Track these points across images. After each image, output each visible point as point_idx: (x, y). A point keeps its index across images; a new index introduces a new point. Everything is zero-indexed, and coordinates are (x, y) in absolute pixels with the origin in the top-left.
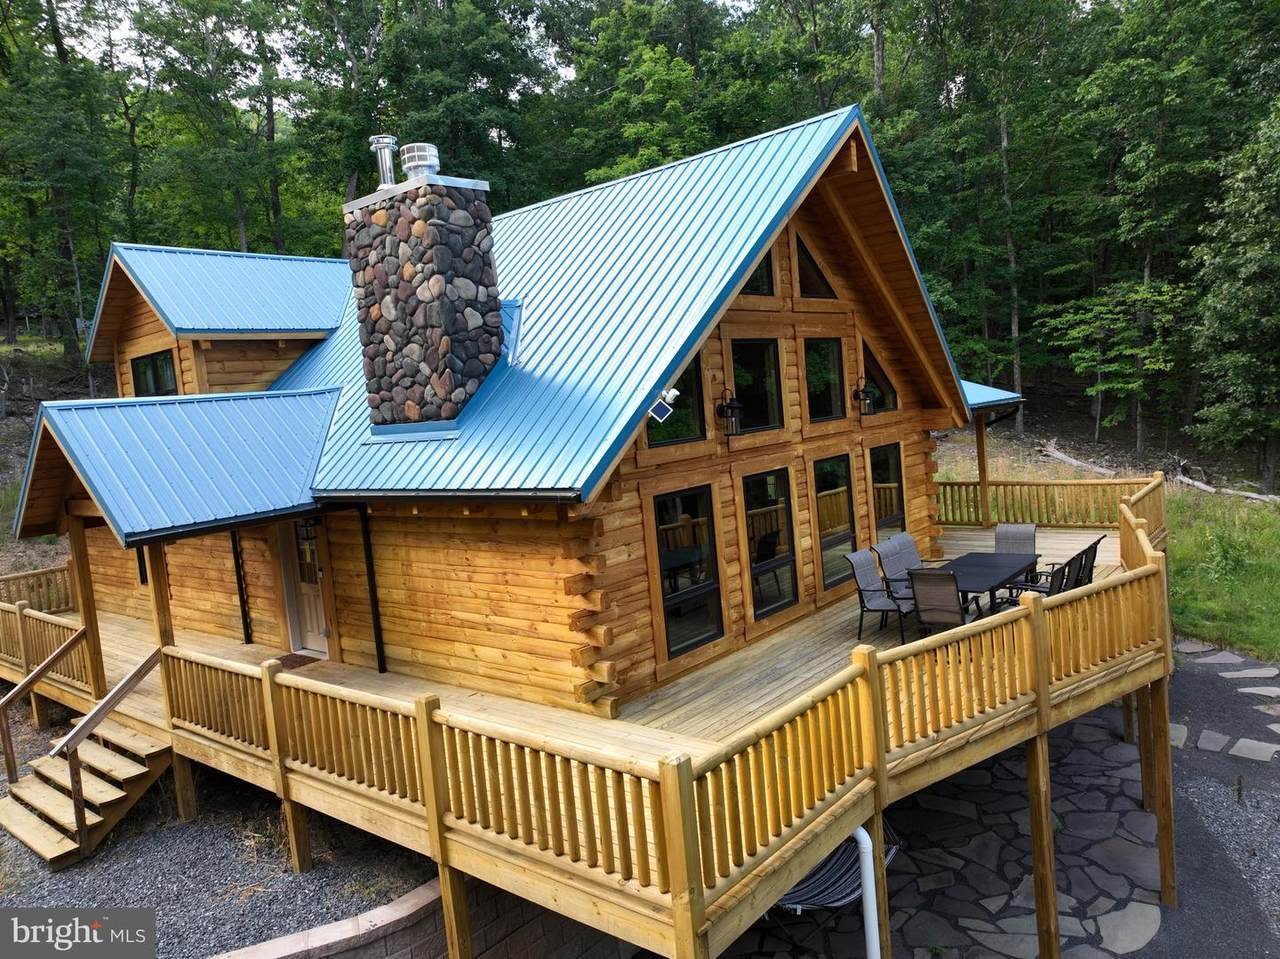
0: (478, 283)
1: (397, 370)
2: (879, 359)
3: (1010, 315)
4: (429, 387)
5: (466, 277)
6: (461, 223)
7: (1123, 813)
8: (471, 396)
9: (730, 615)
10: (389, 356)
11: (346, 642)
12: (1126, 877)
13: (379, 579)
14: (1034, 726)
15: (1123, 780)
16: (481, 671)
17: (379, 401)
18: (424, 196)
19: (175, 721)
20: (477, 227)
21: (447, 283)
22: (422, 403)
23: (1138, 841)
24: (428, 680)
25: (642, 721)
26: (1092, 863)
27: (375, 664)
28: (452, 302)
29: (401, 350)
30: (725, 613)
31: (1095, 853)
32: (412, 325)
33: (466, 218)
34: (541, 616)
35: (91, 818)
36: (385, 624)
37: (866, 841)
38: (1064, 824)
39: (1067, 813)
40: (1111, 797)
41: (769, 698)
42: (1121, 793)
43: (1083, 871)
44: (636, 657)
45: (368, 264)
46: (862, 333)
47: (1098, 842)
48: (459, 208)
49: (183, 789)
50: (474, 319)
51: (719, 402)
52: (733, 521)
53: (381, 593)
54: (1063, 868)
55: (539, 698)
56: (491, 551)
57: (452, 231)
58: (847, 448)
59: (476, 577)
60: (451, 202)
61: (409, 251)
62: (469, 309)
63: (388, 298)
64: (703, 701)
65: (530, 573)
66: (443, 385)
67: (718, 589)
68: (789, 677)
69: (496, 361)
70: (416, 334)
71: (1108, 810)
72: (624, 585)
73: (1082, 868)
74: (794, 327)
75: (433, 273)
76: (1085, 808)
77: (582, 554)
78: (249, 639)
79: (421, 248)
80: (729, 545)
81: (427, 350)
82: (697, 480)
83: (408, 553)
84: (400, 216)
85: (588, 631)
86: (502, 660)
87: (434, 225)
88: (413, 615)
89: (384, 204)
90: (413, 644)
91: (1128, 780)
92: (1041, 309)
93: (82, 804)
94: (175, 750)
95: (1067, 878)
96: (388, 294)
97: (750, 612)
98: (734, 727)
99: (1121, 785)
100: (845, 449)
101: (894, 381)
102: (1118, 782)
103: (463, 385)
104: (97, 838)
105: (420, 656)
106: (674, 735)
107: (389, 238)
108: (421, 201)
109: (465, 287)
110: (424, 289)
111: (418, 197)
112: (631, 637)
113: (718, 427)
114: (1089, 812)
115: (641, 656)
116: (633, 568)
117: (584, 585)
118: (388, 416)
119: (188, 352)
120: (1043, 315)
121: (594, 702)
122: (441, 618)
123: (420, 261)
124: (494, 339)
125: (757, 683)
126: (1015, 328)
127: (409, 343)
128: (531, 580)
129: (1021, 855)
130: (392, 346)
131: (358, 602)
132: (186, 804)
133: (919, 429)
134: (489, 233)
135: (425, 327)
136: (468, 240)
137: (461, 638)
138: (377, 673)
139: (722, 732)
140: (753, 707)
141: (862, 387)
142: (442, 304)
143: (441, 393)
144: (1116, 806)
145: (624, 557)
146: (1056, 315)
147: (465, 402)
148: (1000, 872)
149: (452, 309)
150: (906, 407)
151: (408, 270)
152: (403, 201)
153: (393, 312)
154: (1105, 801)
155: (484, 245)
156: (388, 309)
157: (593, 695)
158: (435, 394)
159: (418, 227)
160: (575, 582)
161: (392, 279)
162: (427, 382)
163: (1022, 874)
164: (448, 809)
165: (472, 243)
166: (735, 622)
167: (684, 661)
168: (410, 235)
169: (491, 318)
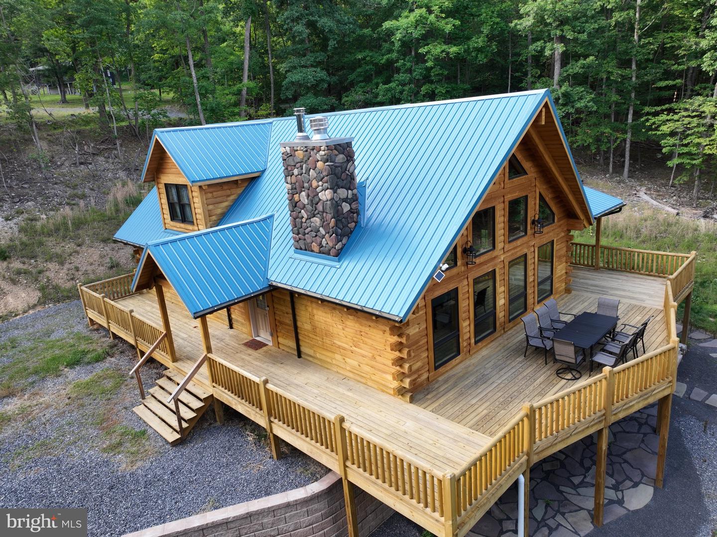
0: (348, 189)
1: (308, 227)
2: (547, 199)
3: (628, 110)
4: (324, 240)
5: (342, 188)
6: (341, 161)
7: (645, 435)
8: (344, 245)
9: (463, 344)
10: (304, 220)
11: (281, 340)
12: (641, 471)
13: (298, 318)
14: (603, 423)
15: (649, 415)
16: (348, 368)
17: (298, 239)
18: (324, 151)
19: (214, 384)
20: (348, 161)
21: (334, 193)
22: (321, 245)
23: (650, 451)
24: (322, 366)
25: (423, 406)
26: (626, 461)
27: (296, 353)
28: (336, 202)
29: (310, 219)
30: (461, 345)
31: (628, 456)
32: (316, 209)
33: (343, 158)
34: (378, 353)
35: (185, 425)
36: (300, 338)
37: (522, 479)
38: (615, 438)
39: (618, 432)
40: (641, 425)
41: (482, 395)
42: (646, 423)
43: (621, 465)
44: (420, 372)
45: (293, 174)
46: (539, 189)
47: (630, 450)
48: (340, 153)
49: (219, 413)
50: (346, 207)
51: (464, 246)
52: (468, 301)
53: (299, 324)
54: (611, 463)
55: (376, 387)
56: (354, 320)
57: (336, 167)
58: (526, 250)
59: (346, 329)
60: (337, 152)
61: (315, 175)
62: (344, 203)
63: (303, 194)
64: (450, 395)
65: (373, 334)
66: (332, 240)
67: (459, 335)
68: (490, 381)
69: (356, 225)
70: (318, 213)
71: (638, 432)
72: (417, 342)
73: (620, 464)
74: (504, 196)
75: (328, 189)
76: (627, 431)
77: (399, 333)
78: (231, 327)
79: (322, 175)
80: (465, 312)
81: (324, 222)
82: (451, 287)
83: (312, 310)
84: (310, 156)
85: (401, 366)
86: (358, 367)
87: (329, 165)
88: (315, 337)
89: (302, 148)
90: (315, 349)
91: (651, 415)
92: (647, 109)
93: (180, 419)
94: (215, 396)
95: (613, 469)
96: (304, 191)
97: (473, 341)
98: (465, 414)
99: (647, 418)
100: (525, 251)
101: (554, 209)
102: (646, 416)
103: (341, 241)
104: (187, 433)
105: (318, 355)
106: (439, 417)
107: (304, 166)
108: (322, 153)
109: (343, 193)
110: (323, 195)
111: (320, 150)
112: (419, 364)
113: (463, 258)
114: (628, 433)
115: (423, 371)
116: (421, 334)
117: (399, 347)
118: (303, 247)
119: (196, 189)
120: (648, 114)
121: (402, 395)
122: (328, 342)
123: (321, 180)
124: (355, 215)
125: (475, 384)
126: (630, 117)
127: (314, 216)
128: (373, 337)
129: (593, 454)
130: (305, 216)
131: (287, 325)
132: (220, 417)
133: (565, 229)
134: (353, 163)
135: (323, 212)
136: (344, 168)
137: (338, 352)
138: (297, 357)
139: (460, 417)
140: (474, 401)
141: (537, 219)
142: (332, 204)
143: (331, 244)
144: (643, 431)
145: (417, 330)
146: (656, 114)
147: (342, 249)
148: (582, 464)
149: (336, 205)
150: (559, 220)
151: (314, 183)
152: (313, 149)
153: (306, 201)
154: (637, 427)
155: (351, 170)
156: (303, 197)
157: (401, 392)
158: (327, 243)
159: (320, 164)
160: (396, 346)
161: (306, 185)
162: (323, 237)
163: (592, 465)
164: (347, 459)
165: (346, 170)
166: (465, 347)
167: (441, 370)
168: (316, 167)
169: (354, 206)
